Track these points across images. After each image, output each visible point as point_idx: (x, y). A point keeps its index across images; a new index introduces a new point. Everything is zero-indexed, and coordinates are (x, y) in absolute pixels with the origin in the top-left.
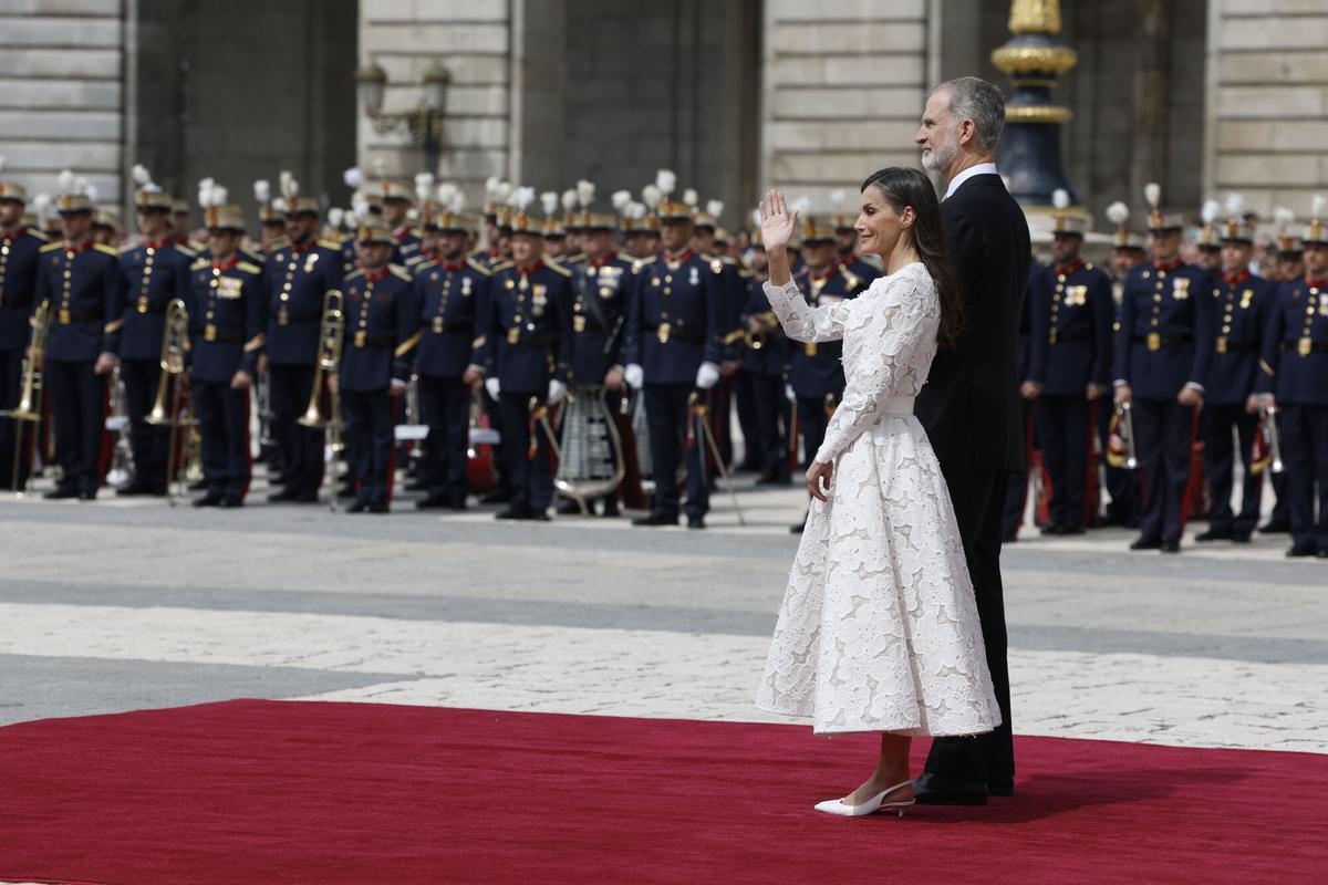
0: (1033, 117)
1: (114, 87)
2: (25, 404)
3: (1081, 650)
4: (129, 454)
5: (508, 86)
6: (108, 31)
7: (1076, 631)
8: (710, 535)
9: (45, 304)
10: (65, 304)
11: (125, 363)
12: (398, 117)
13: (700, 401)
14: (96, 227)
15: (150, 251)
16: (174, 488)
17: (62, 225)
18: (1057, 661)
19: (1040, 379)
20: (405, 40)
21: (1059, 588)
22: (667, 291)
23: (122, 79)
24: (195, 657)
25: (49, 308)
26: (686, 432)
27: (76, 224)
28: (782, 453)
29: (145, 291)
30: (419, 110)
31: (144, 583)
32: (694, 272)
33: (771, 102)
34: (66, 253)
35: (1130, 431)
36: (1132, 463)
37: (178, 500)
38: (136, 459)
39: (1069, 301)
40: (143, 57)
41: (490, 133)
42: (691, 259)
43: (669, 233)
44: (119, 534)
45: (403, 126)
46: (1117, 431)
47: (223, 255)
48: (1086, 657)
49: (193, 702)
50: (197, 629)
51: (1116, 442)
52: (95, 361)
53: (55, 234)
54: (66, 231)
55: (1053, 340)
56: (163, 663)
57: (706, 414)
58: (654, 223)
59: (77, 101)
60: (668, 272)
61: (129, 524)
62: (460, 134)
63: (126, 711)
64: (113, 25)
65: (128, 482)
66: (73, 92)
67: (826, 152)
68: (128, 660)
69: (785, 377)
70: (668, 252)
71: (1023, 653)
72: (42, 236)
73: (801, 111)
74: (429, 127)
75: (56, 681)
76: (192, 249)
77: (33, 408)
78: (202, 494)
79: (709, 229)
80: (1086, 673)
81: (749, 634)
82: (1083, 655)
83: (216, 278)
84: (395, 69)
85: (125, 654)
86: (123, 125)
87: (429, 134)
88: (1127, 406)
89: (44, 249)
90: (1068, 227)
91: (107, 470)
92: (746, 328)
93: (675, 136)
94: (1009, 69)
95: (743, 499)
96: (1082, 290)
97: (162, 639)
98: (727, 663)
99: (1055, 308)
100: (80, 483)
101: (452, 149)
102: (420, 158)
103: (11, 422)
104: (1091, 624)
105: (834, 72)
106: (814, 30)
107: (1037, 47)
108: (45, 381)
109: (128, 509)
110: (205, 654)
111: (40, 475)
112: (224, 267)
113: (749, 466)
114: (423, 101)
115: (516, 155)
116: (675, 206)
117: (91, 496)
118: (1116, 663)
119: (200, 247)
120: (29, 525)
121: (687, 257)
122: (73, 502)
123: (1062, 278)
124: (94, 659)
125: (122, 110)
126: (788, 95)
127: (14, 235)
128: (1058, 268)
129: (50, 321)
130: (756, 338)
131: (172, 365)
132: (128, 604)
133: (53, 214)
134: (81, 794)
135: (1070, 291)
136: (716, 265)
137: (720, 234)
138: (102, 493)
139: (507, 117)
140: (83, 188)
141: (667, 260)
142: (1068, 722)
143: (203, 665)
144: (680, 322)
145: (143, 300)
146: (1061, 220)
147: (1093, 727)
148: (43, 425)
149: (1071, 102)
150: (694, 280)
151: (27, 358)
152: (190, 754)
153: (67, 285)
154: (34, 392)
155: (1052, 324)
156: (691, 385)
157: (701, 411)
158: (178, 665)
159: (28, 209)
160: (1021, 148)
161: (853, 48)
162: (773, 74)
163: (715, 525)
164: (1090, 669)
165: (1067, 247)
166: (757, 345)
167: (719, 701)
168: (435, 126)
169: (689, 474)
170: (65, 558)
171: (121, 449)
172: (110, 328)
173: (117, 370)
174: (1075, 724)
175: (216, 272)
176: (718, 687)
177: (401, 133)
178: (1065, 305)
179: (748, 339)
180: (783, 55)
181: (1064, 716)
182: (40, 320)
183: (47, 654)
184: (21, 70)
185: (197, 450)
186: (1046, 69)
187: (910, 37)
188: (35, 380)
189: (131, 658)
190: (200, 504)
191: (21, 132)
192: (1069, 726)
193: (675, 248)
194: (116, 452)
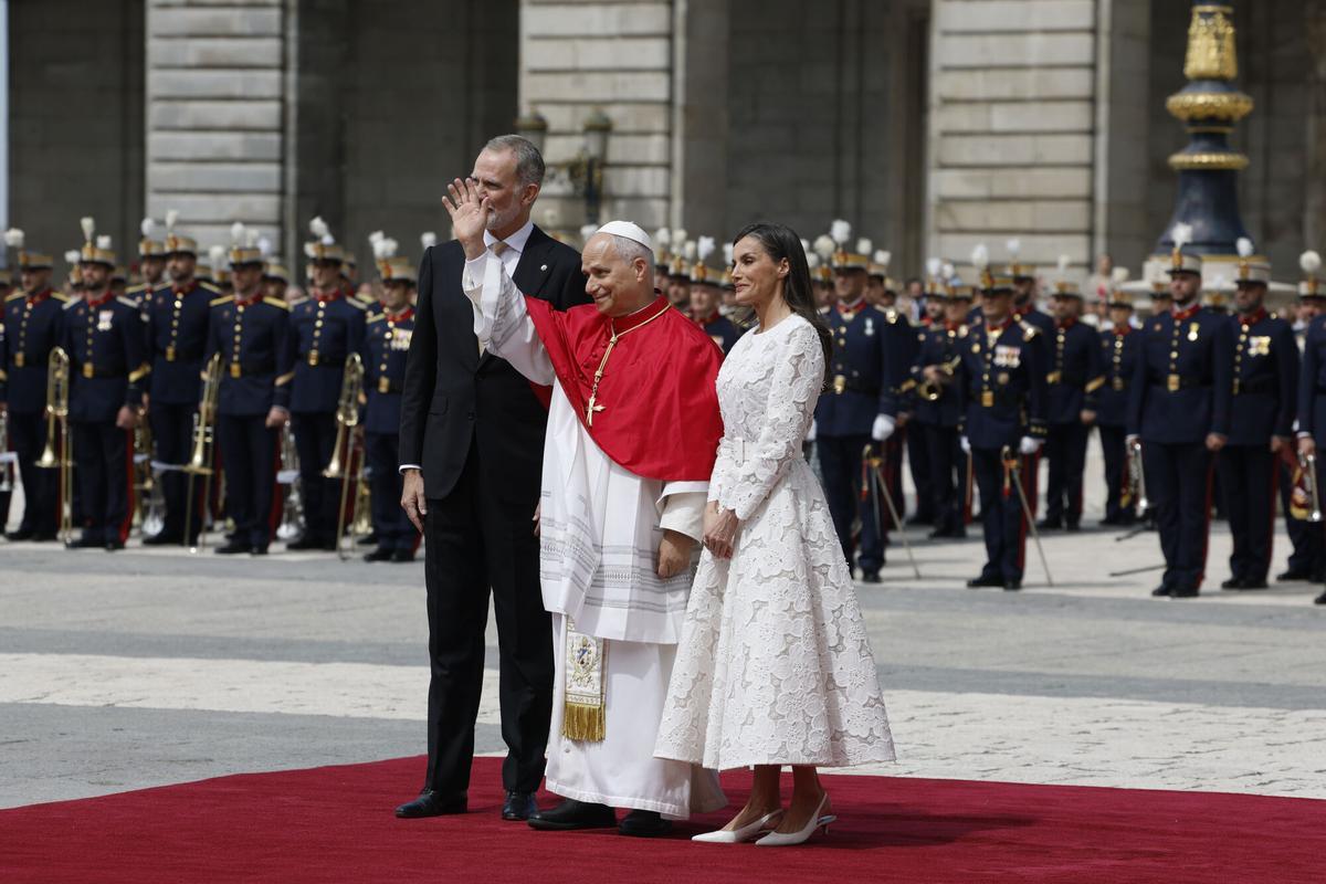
0: (1209, 163)
1: (275, 138)
2: (198, 458)
3: (1271, 707)
4: (299, 508)
5: (669, 134)
6: (269, 81)
7: (1264, 687)
8: (886, 589)
9: (217, 358)
10: (236, 358)
11: (295, 416)
12: (558, 166)
13: (875, 453)
14: (267, 280)
15: (322, 304)
16: (345, 543)
17: (233, 277)
18: (1247, 717)
19: (1224, 431)
20: (566, 88)
21: (1244, 643)
22: (842, 342)
23: (282, 130)
24: (378, 712)
25: (220, 361)
26: (860, 485)
27: (246, 277)
28: (956, 506)
29: (315, 344)
30: (580, 158)
31: (321, 638)
32: (869, 323)
33: (936, 149)
34: (237, 306)
35: (1314, 484)
36: (1316, 516)
37: (350, 554)
38: (306, 513)
39: (1253, 352)
40: (303, 108)
41: (651, 182)
42: (866, 310)
43: (843, 283)
44: (291, 589)
45: (564, 174)
46: (1301, 484)
47: (396, 308)
48: (1277, 714)
49: (381, 757)
50: (378, 685)
51: (1299, 495)
52: (266, 414)
53: (226, 286)
54: (236, 284)
55: (1236, 391)
56: (346, 720)
57: (880, 466)
58: (827, 273)
59: (237, 153)
60: (842, 323)
61: (302, 579)
62: (621, 182)
63: (314, 766)
64: (274, 75)
65: (297, 535)
66: (233, 143)
67: (992, 199)
68: (312, 716)
69: (960, 428)
70: (841, 303)
71: (1213, 709)
72: (215, 289)
73: (967, 158)
74: (590, 176)
75: (243, 737)
76: (361, 301)
77: (204, 463)
78: (373, 548)
79: (880, 279)
80: (1278, 729)
81: (932, 690)
82: (1274, 711)
83: (390, 330)
84: (556, 117)
85: (309, 710)
86: (283, 176)
87: (590, 183)
88: (1311, 458)
89: (215, 302)
90: (1252, 276)
91: (278, 525)
92: (920, 379)
93: (838, 185)
94: (1184, 116)
95: (920, 553)
96: (1266, 340)
97: (345, 695)
98: (913, 718)
99: (1238, 358)
100: (251, 538)
101: (614, 198)
102: (581, 207)
103: (183, 476)
104: (1277, 680)
105: (1000, 118)
106: (979, 76)
107: (1212, 94)
108: (215, 435)
109: (299, 563)
110: (388, 710)
111: (210, 529)
112: (398, 319)
113: (921, 519)
114: (585, 149)
115: (678, 204)
116: (850, 256)
117: (263, 550)
118: (1307, 720)
119: (369, 299)
120: (204, 580)
121: (861, 307)
122: (245, 556)
123: (1246, 328)
124: (278, 714)
125: (282, 162)
126: (954, 142)
127: (187, 289)
128: (1242, 317)
129: (221, 375)
130: (931, 390)
131: (348, 419)
132: (307, 659)
133: (225, 267)
134: (278, 849)
135: (1254, 341)
136: (891, 316)
137: (889, 284)
138: (274, 547)
139: (668, 166)
140: (255, 241)
141: (842, 311)
142: (1264, 779)
143: (387, 720)
144: (855, 374)
145: (314, 353)
146: (1245, 269)
147: (1290, 784)
148: (215, 480)
149: (1244, 149)
150: (869, 331)
151: (199, 412)
152: (383, 810)
153: (238, 338)
154: (206, 445)
155: (1236, 375)
156: (867, 436)
157: (876, 463)
158: (363, 720)
159: (201, 261)
160: (1196, 195)
161: (1020, 94)
162: (938, 121)
163: (890, 579)
164: (1283, 726)
165: (1251, 297)
166: (934, 397)
167: (908, 757)
168: (597, 174)
169: (864, 526)
170: (240, 613)
171: (291, 502)
172: (280, 381)
173: (288, 424)
174: (1271, 782)
175: (391, 324)
176: (906, 743)
177: (561, 183)
178: (1248, 355)
179: (923, 390)
180: (948, 102)
181: (1259, 773)
182: (212, 375)
183: (232, 710)
184: (182, 122)
185: (367, 503)
186: (1222, 115)
187: (1078, 83)
188: (207, 435)
189: (316, 713)
190: (371, 558)
191: (182, 185)
192: (1265, 784)
193: (849, 299)
194: (286, 506)
